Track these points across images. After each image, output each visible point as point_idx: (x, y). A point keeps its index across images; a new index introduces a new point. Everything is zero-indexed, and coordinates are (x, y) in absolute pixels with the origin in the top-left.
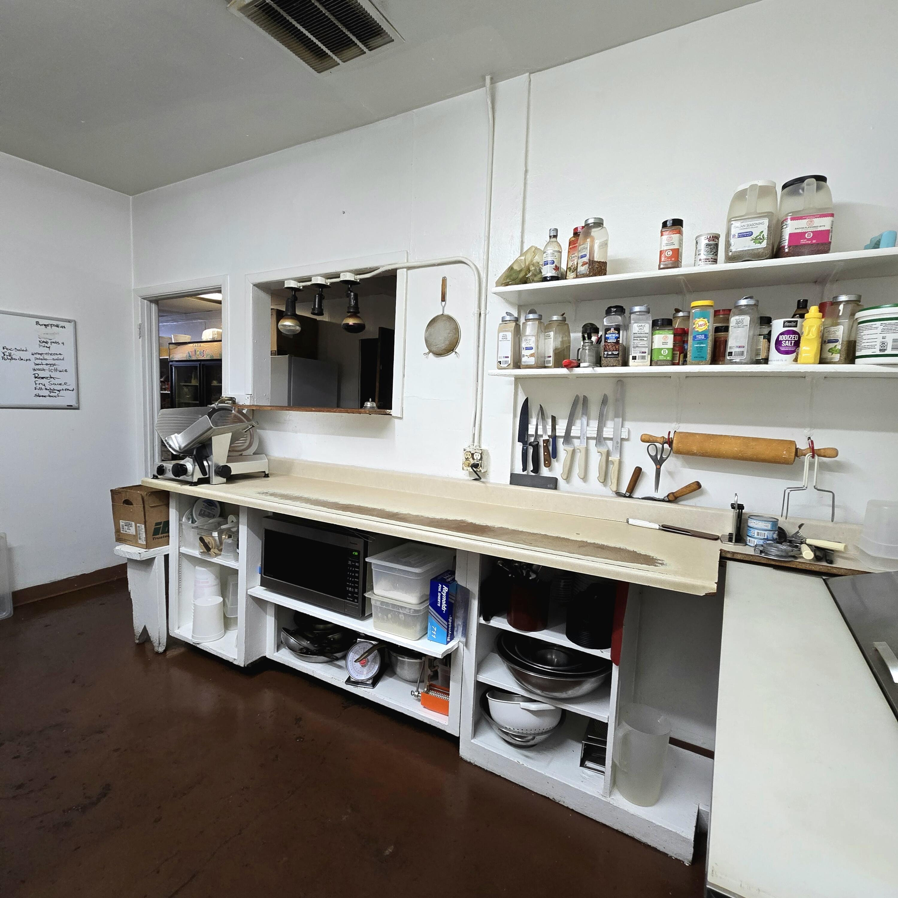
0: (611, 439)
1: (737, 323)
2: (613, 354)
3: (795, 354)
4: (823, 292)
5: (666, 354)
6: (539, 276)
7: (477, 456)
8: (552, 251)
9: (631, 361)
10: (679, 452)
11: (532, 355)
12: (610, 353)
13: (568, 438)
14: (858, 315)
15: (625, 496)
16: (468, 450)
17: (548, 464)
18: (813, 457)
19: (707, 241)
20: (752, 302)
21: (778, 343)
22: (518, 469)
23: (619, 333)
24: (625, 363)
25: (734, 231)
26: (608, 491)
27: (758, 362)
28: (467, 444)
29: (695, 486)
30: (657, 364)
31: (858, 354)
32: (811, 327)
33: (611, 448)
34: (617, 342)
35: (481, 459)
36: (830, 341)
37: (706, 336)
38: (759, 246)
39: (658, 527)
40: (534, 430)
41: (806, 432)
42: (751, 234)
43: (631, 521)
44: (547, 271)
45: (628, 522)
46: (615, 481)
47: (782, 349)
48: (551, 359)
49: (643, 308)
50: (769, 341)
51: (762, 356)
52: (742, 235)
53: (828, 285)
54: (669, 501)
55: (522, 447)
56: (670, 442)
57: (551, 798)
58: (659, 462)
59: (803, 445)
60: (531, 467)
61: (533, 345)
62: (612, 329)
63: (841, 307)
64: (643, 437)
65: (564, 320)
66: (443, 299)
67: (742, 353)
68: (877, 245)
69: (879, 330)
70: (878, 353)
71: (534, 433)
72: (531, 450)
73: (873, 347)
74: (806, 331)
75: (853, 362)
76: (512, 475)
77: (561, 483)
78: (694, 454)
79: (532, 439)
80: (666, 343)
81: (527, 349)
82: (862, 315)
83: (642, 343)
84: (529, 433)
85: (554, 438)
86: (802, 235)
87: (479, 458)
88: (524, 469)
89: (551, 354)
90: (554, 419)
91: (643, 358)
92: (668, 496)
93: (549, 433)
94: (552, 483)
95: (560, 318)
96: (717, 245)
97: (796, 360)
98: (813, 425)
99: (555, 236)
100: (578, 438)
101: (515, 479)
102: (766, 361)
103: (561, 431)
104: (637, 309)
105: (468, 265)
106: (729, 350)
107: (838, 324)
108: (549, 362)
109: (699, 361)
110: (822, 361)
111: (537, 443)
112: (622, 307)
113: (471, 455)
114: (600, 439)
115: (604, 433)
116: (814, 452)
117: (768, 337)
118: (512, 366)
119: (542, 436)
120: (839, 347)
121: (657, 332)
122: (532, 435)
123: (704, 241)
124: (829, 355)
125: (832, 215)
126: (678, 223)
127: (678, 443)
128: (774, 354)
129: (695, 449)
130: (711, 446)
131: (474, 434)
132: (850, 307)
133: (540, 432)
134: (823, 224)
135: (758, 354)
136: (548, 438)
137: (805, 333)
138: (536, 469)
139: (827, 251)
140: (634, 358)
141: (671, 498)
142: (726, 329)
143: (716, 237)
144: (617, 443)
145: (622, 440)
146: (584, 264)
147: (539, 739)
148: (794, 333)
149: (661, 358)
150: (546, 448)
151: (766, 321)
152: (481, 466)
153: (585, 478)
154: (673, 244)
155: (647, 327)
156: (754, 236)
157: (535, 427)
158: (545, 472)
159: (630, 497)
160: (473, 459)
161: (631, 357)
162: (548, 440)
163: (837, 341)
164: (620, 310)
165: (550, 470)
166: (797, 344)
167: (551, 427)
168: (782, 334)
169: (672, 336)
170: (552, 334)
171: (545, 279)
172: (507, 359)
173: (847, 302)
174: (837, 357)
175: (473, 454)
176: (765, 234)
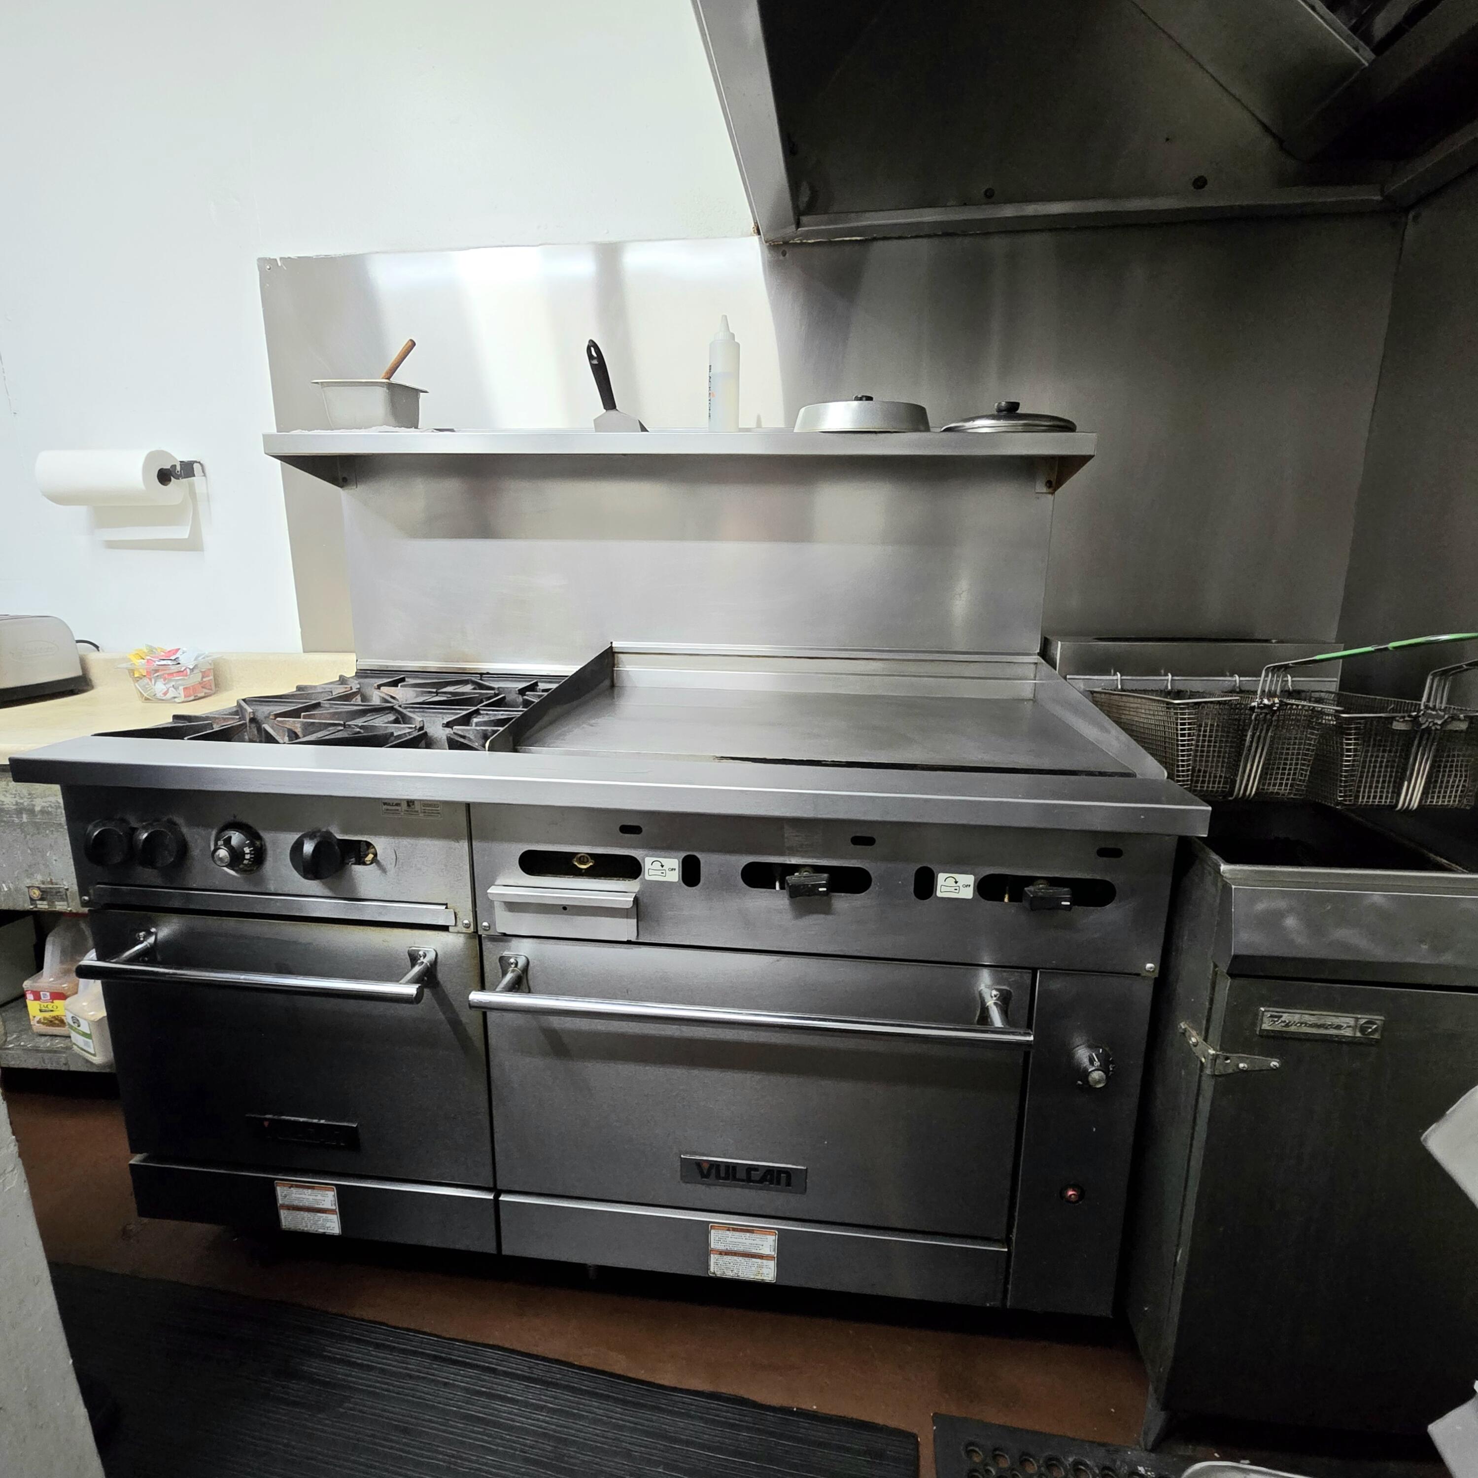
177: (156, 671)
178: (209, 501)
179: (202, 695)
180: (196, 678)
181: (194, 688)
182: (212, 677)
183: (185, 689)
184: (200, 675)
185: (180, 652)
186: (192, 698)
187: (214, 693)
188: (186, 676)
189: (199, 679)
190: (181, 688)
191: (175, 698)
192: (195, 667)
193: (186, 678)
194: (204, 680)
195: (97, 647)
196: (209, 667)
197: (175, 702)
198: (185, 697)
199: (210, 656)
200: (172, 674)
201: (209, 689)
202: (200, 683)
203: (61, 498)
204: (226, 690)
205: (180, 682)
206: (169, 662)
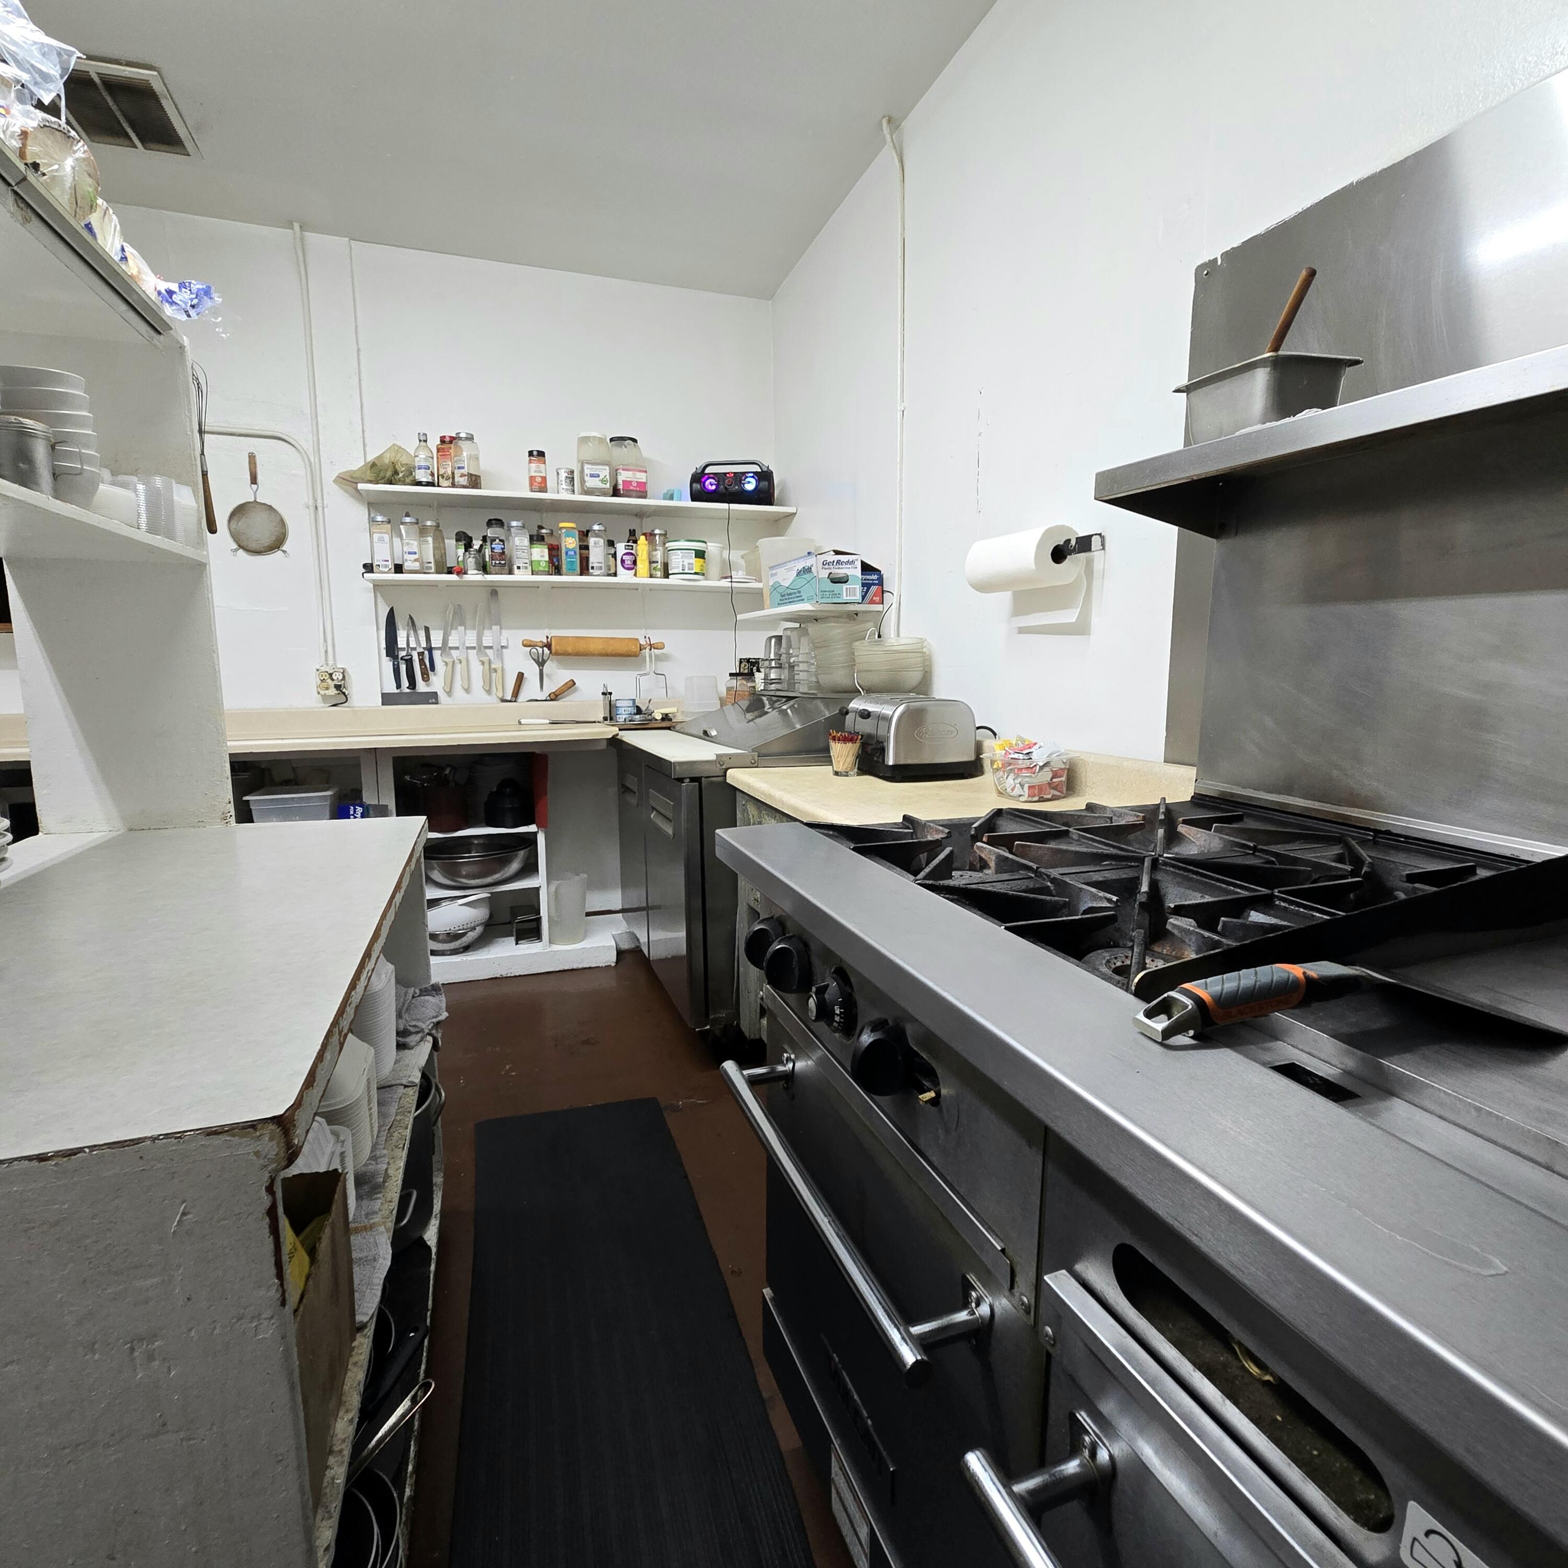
0: (491, 648)
1: (595, 543)
2: (500, 563)
3: (634, 571)
4: (642, 524)
5: (544, 566)
6: (411, 478)
7: (338, 676)
8: (424, 456)
9: (516, 570)
10: (557, 654)
11: (416, 560)
12: (497, 562)
13: (445, 648)
14: (667, 545)
15: (510, 701)
16: (323, 669)
17: (426, 678)
18: (650, 650)
19: (566, 475)
20: (602, 528)
21: (623, 561)
22: (391, 688)
23: (504, 544)
24: (511, 572)
25: (587, 471)
26: (493, 700)
27: (609, 575)
28: (315, 663)
29: (572, 683)
30: (537, 574)
31: (670, 572)
32: (643, 551)
33: (492, 658)
34: (503, 553)
35: (344, 677)
36: (654, 562)
37: (575, 552)
38: (604, 486)
39: (548, 721)
40: (405, 642)
41: (643, 632)
42: (598, 476)
43: (523, 721)
44: (422, 476)
45: (520, 723)
46: (500, 687)
47: (626, 566)
48: (432, 565)
49: (520, 524)
50: (616, 560)
51: (612, 571)
52: (592, 476)
53: (644, 519)
54: (552, 700)
55: (392, 663)
56: (548, 646)
57: (498, 976)
58: (541, 663)
59: (643, 642)
60: (405, 683)
61: (416, 550)
62: (497, 540)
63: (657, 537)
64: (525, 642)
65: (438, 526)
66: (254, 480)
67: (601, 568)
68: (671, 498)
69: (680, 557)
70: (681, 572)
71: (405, 646)
72: (403, 668)
73: (678, 567)
74: (640, 553)
75: (667, 577)
76: (384, 695)
77: (442, 696)
78: (569, 654)
79: (402, 654)
80: (543, 556)
81: (410, 553)
82: (670, 545)
83: (524, 554)
84: (399, 646)
85: (430, 650)
86: (630, 482)
87: (341, 678)
88: (399, 686)
89: (432, 560)
90: (427, 630)
91: (526, 568)
92: (549, 695)
93: (424, 644)
94: (433, 698)
95: (434, 524)
96: (573, 478)
97: (635, 575)
98: (647, 628)
99: (425, 441)
100: (457, 648)
101: (388, 699)
102: (615, 575)
103: (436, 641)
104: (514, 524)
105: (289, 443)
106: (591, 565)
107: (656, 550)
108: (430, 568)
109: (571, 572)
110: (651, 576)
111: (410, 657)
112: (500, 520)
113: (328, 676)
114: (481, 648)
115: (484, 642)
116: (652, 646)
117: (614, 556)
118: (393, 570)
119: (415, 649)
120: (659, 567)
121: (535, 546)
122: (403, 649)
123: (563, 475)
124: (654, 572)
125: (646, 472)
126: (541, 454)
127: (556, 645)
128: (620, 569)
129: (570, 650)
130: (582, 647)
131: (326, 652)
132: (662, 538)
133: (413, 645)
134: (642, 477)
135: (609, 570)
136: (422, 650)
137: (640, 555)
138: (412, 684)
139: (645, 497)
140: (519, 568)
141: (553, 696)
142: (587, 548)
143: (572, 472)
144: (498, 650)
145: (503, 647)
146: (462, 475)
147: (472, 936)
148: (632, 554)
149: (541, 569)
150: (422, 661)
151: (611, 543)
152: (344, 687)
153: (467, 690)
154: (540, 472)
155: (526, 541)
156: (601, 477)
157: (405, 639)
158: (421, 687)
159: (515, 701)
160: (333, 680)
161: (515, 567)
162: (423, 653)
163: (657, 562)
164: (500, 523)
165: (428, 685)
166: (635, 562)
167: (425, 639)
168: (624, 555)
169: (547, 550)
170: (430, 539)
171: (419, 484)
172: (386, 563)
173: (660, 535)
174: (659, 574)
175: (331, 675)
176: (608, 477)
177: (1010, 764)
178: (1103, 578)
179: (1049, 796)
180: (1046, 776)
181: (1040, 788)
182: (1063, 779)
183: (1030, 787)
184: (1050, 775)
185: (1036, 747)
186: (1036, 799)
187: (1064, 797)
188: (1034, 773)
189: (1049, 779)
190: (1026, 786)
191: (1020, 796)
192: (1046, 765)
193: (1033, 775)
194: (1054, 780)
195: (995, 734)
196: (1063, 767)
197: (1019, 801)
198: (1029, 796)
199: (1067, 754)
200: (1020, 769)
201: (1059, 791)
202: (1049, 784)
203: (984, 586)
204: (1079, 795)
205: (1027, 779)
206: (1021, 756)
